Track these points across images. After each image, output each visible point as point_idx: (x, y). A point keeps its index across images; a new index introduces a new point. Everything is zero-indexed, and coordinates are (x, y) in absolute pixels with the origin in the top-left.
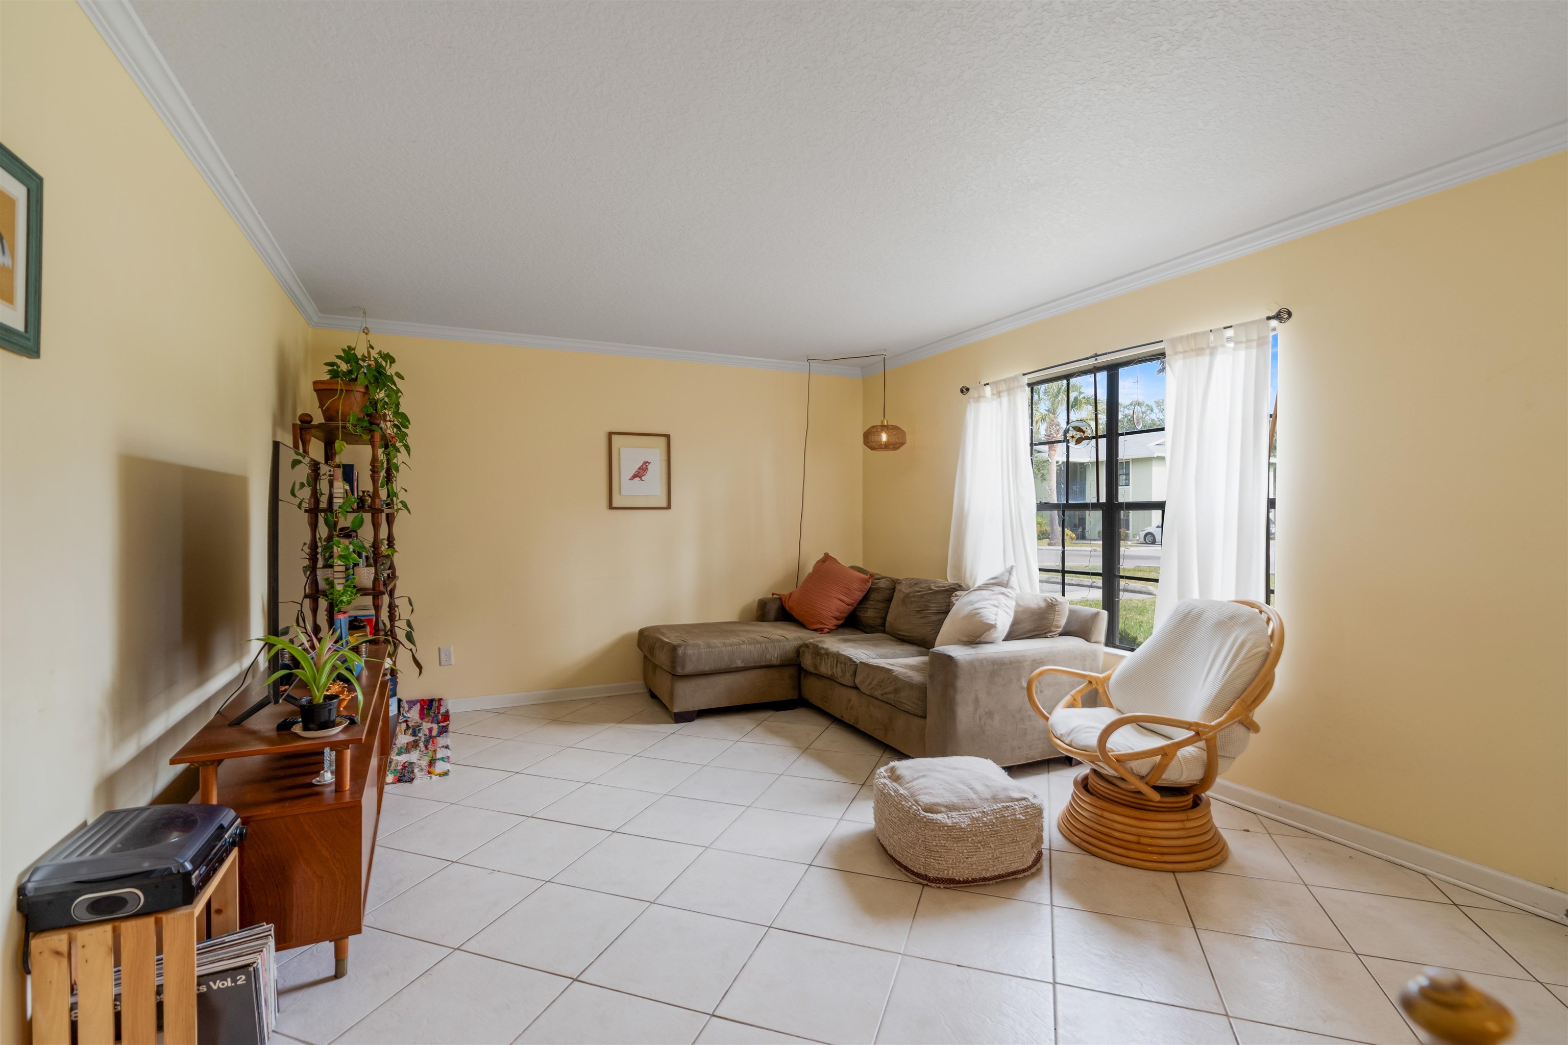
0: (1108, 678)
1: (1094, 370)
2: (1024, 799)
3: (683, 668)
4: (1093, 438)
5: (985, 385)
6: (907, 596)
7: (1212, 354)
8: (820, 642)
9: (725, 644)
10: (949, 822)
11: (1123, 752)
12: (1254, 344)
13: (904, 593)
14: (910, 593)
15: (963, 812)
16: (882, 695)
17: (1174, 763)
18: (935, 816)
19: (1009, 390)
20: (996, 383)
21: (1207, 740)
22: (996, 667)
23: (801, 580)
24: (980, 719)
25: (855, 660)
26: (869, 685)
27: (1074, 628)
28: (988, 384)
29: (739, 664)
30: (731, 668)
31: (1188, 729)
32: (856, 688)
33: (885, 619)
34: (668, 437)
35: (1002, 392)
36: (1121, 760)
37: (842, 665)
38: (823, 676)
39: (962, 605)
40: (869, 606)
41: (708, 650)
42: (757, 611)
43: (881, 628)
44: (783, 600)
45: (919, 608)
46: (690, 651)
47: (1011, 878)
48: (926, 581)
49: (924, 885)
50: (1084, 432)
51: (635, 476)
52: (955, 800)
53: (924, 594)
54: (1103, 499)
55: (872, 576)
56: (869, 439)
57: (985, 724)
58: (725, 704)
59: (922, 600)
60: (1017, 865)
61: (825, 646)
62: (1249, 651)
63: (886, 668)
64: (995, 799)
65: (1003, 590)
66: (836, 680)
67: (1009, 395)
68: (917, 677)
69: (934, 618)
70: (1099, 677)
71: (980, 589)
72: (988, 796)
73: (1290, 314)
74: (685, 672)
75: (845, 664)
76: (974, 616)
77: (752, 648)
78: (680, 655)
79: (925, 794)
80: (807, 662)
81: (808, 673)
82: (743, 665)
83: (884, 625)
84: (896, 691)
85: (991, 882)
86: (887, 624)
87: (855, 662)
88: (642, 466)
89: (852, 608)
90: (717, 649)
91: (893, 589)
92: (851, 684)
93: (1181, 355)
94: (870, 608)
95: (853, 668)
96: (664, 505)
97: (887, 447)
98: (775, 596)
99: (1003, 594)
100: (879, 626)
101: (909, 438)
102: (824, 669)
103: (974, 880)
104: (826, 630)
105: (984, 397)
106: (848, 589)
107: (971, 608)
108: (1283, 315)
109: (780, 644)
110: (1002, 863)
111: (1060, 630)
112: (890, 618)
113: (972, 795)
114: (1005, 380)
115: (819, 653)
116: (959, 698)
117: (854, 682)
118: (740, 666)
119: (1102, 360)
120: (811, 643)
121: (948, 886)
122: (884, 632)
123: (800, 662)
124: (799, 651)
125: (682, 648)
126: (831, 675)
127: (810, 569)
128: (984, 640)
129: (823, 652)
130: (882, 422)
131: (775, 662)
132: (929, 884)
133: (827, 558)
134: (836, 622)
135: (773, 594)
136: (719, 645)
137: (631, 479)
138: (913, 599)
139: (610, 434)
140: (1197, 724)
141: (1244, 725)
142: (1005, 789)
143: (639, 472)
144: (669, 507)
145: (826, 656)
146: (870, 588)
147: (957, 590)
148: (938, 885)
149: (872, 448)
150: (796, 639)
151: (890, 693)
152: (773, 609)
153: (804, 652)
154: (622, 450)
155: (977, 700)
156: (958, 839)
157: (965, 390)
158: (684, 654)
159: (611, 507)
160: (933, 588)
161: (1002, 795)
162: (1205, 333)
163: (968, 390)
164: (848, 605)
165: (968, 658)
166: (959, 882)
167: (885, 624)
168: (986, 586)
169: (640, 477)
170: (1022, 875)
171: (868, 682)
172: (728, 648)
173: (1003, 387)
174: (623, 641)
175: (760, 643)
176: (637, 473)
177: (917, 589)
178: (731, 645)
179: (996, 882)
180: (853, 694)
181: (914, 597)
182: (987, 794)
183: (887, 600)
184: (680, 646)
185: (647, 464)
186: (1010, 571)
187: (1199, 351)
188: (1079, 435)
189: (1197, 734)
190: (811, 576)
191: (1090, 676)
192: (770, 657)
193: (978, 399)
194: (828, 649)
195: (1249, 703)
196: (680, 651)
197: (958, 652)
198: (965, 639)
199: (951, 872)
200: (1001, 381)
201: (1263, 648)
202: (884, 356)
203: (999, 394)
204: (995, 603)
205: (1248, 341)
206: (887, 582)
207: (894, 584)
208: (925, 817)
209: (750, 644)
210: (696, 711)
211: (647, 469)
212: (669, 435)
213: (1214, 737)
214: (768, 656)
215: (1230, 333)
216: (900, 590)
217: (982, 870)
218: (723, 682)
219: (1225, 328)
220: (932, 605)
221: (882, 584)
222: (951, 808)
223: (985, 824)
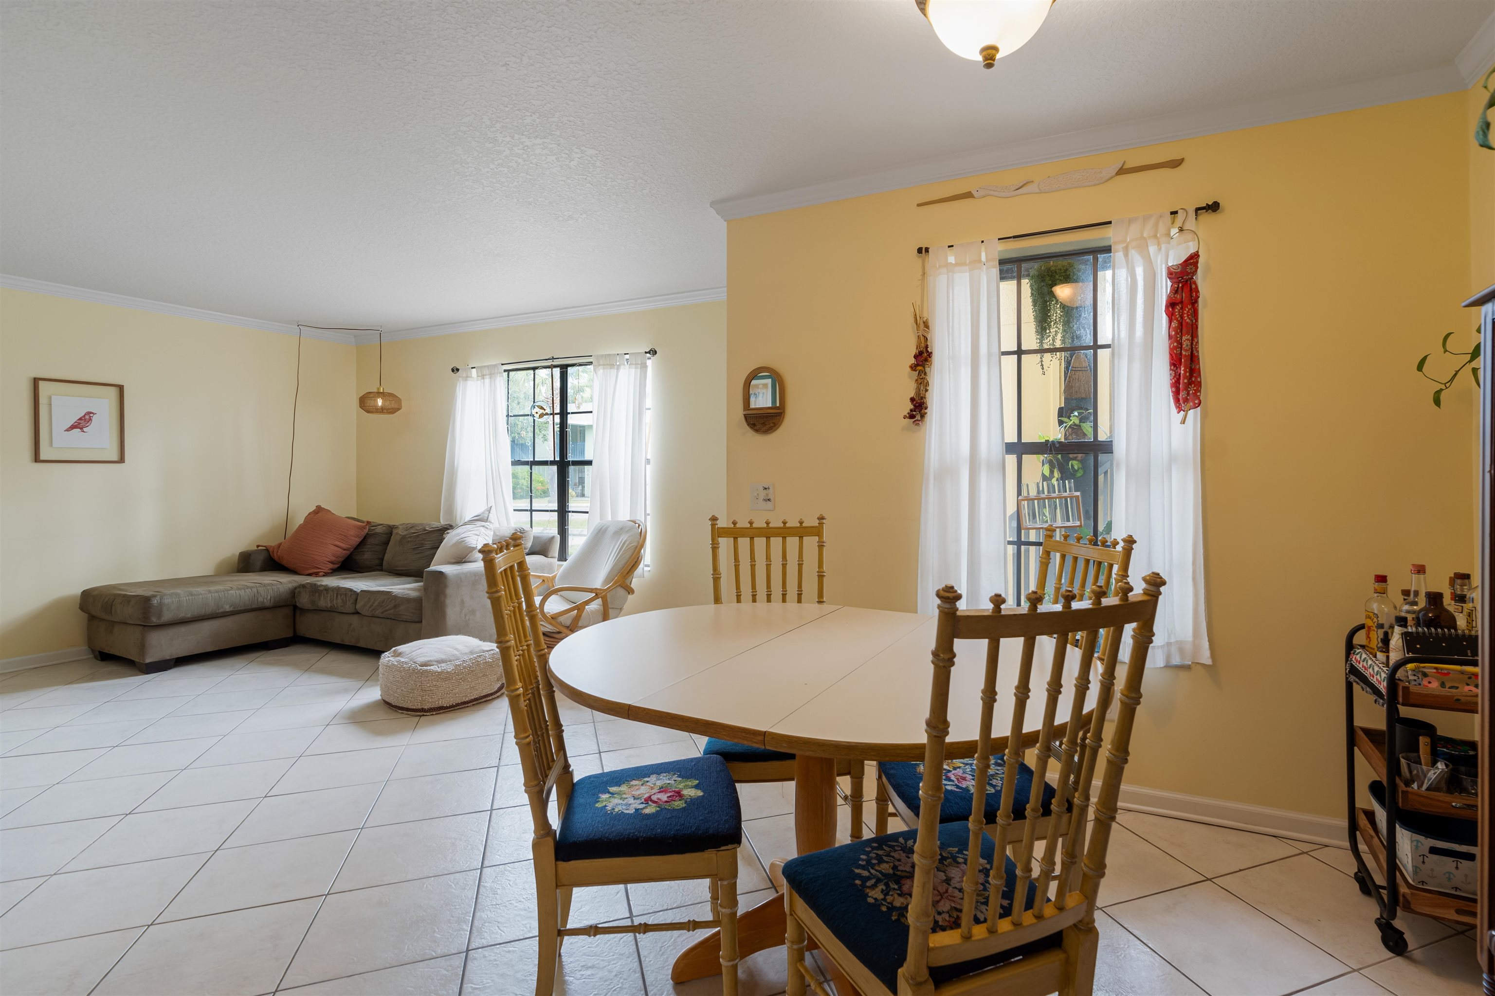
0: (554, 577)
1: (552, 367)
2: (492, 650)
3: (160, 616)
4: (551, 414)
5: (472, 368)
6: (404, 537)
7: (618, 369)
8: (318, 581)
9: (210, 592)
10: (439, 670)
11: (555, 612)
12: (639, 366)
13: (401, 535)
14: (405, 535)
15: (449, 663)
16: (382, 613)
17: (584, 614)
18: (429, 668)
19: (491, 375)
20: (481, 368)
21: (602, 598)
22: (477, 578)
23: (290, 533)
24: (465, 615)
25: (356, 590)
26: (370, 607)
27: (537, 549)
28: (474, 368)
29: (227, 608)
30: (218, 613)
31: (591, 592)
32: (357, 613)
33: (382, 559)
34: (121, 388)
35: (486, 375)
36: (554, 617)
37: (342, 596)
38: (324, 611)
39: (450, 538)
40: (366, 550)
41: (190, 598)
42: (238, 563)
43: (379, 568)
44: (271, 550)
45: (416, 545)
46: (167, 601)
47: (483, 700)
48: (421, 524)
49: (421, 716)
50: (545, 410)
51: (73, 427)
52: (443, 657)
53: (419, 535)
54: (557, 459)
55: (368, 523)
56: (365, 402)
57: (469, 619)
58: (210, 648)
59: (418, 539)
60: (487, 690)
61: (323, 584)
62: (628, 545)
63: (386, 591)
64: (472, 653)
65: (483, 524)
66: (336, 610)
67: (491, 378)
68: (414, 594)
69: (428, 553)
70: (549, 577)
71: (465, 524)
72: (467, 652)
73: (656, 352)
74: (162, 621)
75: (346, 595)
76: (460, 543)
77: (242, 593)
78: (155, 605)
79: (421, 657)
80: (304, 601)
81: (303, 611)
82: (231, 609)
83: (381, 565)
84: (395, 607)
85: (469, 705)
86: (384, 563)
87: (356, 592)
88: (84, 416)
89: (348, 553)
90: (201, 596)
91: (391, 534)
92: (353, 611)
93: (602, 367)
94: (368, 551)
95: (354, 597)
96: (115, 457)
97: (382, 410)
98: (260, 548)
99: (483, 526)
100: (377, 565)
101: (404, 404)
102: (323, 603)
103: (457, 705)
104: (321, 574)
105: (471, 377)
106: (345, 536)
107: (458, 538)
108: (653, 352)
109: (273, 587)
110: (477, 690)
111: (527, 551)
112: (387, 557)
113: (456, 652)
114: (488, 366)
115: (315, 589)
116: (448, 601)
117: (355, 609)
118: (227, 610)
119: (556, 362)
120: (308, 583)
121: (439, 712)
122: (382, 570)
123: (296, 602)
124: (294, 593)
125: (158, 598)
126: (331, 606)
127: (300, 520)
128: (468, 560)
129: (321, 588)
130: (378, 389)
131: (267, 604)
132: (425, 714)
133: (319, 510)
134: (331, 566)
135: (258, 546)
136: (203, 592)
137: (67, 430)
138: (409, 539)
139: (36, 381)
140: (596, 589)
141: (623, 588)
142: (478, 646)
143: (80, 423)
144: (122, 460)
145: (325, 592)
146: (367, 534)
147: (449, 529)
148: (431, 713)
149: (368, 412)
150: (290, 582)
151: (390, 610)
152: (259, 561)
153: (300, 592)
154: (53, 397)
155: (462, 602)
156: (445, 679)
157: (455, 370)
158: (161, 604)
159: (37, 459)
160: (427, 529)
161: (477, 650)
162: (615, 354)
163: (458, 370)
164: (345, 550)
165: (455, 572)
166: (447, 708)
167: (382, 563)
168: (471, 522)
169: (81, 429)
170: (490, 698)
171: (369, 605)
172: (213, 595)
173: (486, 371)
174: (57, 607)
175: (251, 588)
176: (76, 424)
177: (413, 531)
178: (217, 592)
179: (473, 705)
180: (355, 620)
181: (410, 537)
182: (467, 650)
183: (385, 544)
184: (154, 596)
185: (91, 415)
186: (489, 510)
187: (612, 366)
188: (542, 411)
189: (596, 594)
190: (301, 527)
191: (543, 576)
192: (262, 600)
193: (467, 378)
194: (327, 585)
195: (625, 574)
196: (155, 602)
197: (447, 569)
198: (454, 561)
199: (440, 702)
200: (485, 366)
201: (635, 544)
202: (380, 332)
203: (483, 377)
204: (477, 533)
205: (636, 364)
206: (384, 528)
207: (390, 530)
208: (421, 669)
209: (239, 589)
210: (173, 659)
211: (90, 419)
212: (123, 386)
213: (606, 596)
214: (260, 599)
215: (627, 357)
216: (397, 534)
217: (463, 696)
218: (207, 627)
219: (625, 354)
220: (426, 543)
221: (379, 530)
222: (439, 662)
223: (465, 667)
